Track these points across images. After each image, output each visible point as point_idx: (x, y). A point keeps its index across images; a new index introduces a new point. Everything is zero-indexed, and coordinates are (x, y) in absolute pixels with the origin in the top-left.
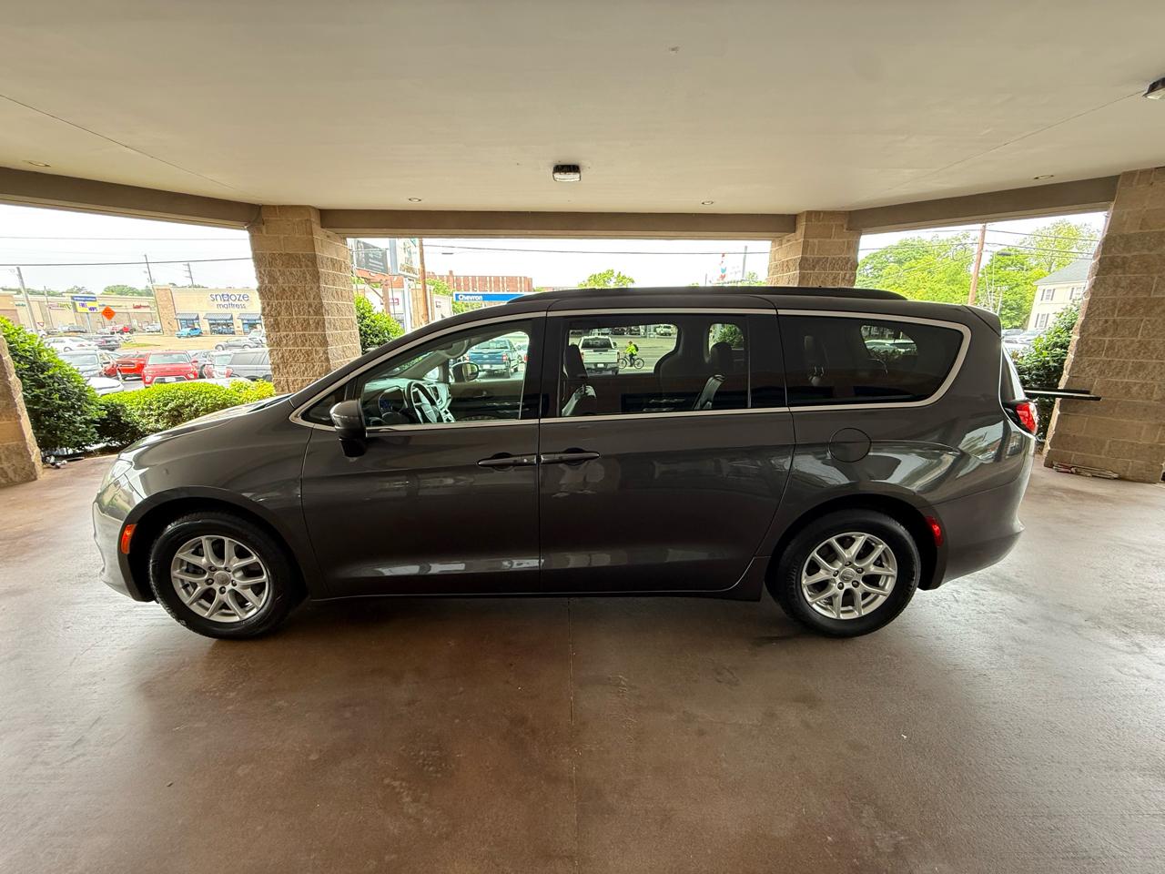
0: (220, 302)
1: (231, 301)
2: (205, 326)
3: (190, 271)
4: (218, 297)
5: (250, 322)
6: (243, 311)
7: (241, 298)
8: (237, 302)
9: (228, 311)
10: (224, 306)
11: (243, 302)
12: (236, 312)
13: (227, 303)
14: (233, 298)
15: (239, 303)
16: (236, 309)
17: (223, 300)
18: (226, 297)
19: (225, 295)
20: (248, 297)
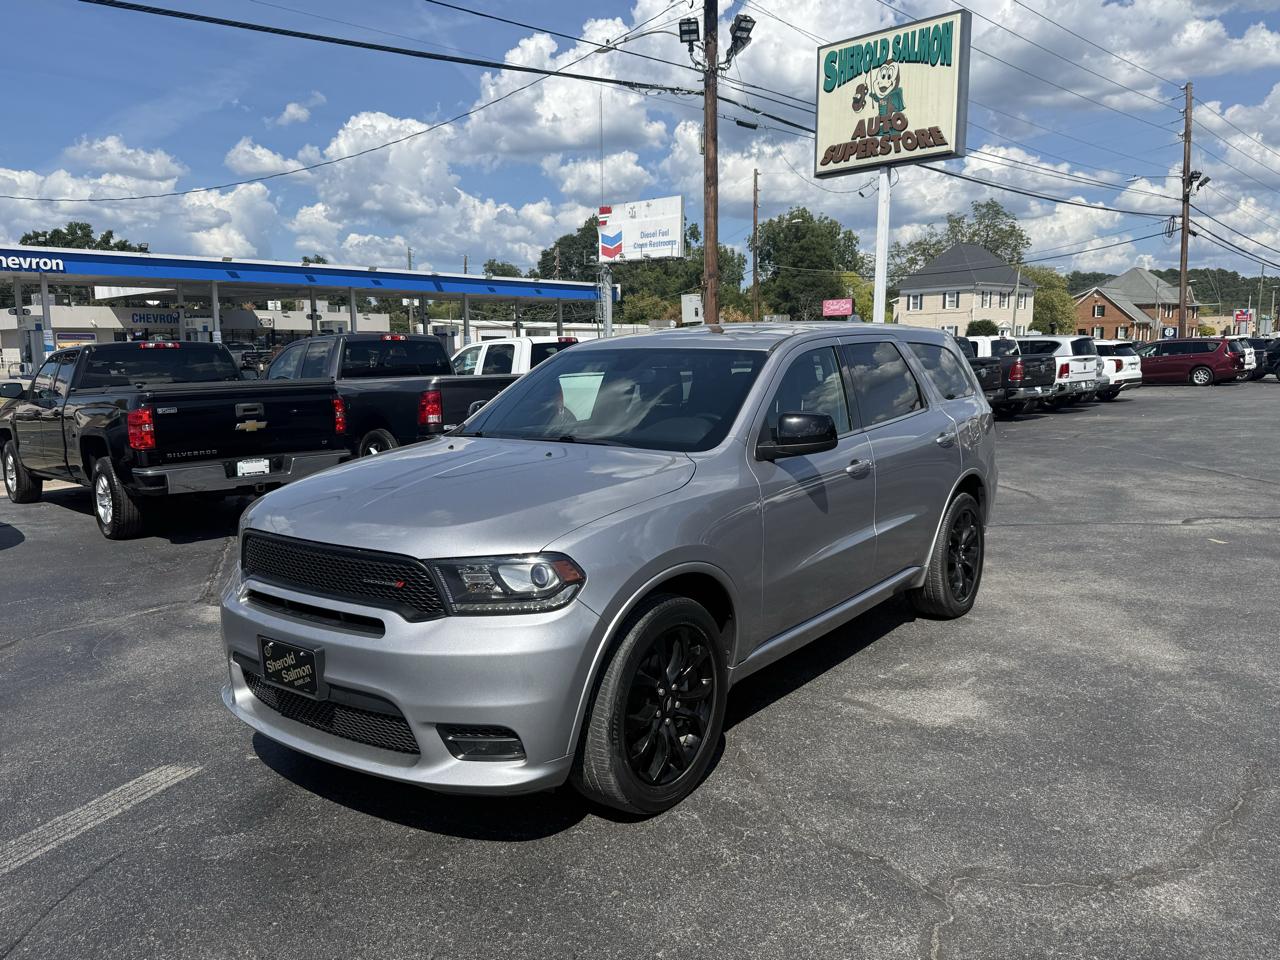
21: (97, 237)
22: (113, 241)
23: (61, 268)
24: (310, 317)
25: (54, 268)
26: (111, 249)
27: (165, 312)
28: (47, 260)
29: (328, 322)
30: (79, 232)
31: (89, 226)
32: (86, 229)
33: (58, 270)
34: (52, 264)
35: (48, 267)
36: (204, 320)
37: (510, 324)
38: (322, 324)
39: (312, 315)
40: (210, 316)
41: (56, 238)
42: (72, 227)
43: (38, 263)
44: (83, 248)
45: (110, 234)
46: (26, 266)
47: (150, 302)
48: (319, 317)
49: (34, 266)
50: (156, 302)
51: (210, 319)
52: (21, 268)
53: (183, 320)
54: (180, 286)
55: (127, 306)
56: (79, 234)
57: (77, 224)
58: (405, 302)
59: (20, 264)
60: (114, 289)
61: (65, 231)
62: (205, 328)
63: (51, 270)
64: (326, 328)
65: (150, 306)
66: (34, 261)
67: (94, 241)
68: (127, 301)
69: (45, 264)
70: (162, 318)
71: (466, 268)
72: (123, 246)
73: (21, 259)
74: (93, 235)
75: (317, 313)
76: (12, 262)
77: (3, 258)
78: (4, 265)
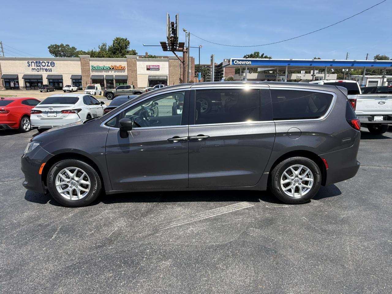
1: (42, 67)
2: (22, 83)
3: (2, 47)
4: (33, 64)
5: (54, 81)
6: (50, 73)
7: (49, 65)
8: (46, 67)
9: (39, 73)
11: (51, 67)
12: (45, 75)
13: (39, 68)
14: (44, 64)
15: (48, 68)
16: (45, 72)
17: (36, 65)
18: (38, 64)
19: (38, 62)
20: (54, 63)
21: (260, 55)
22: (264, 56)
23: (251, 64)
24: (312, 75)
26: (263, 58)
27: (274, 74)
28: (248, 62)
29: (317, 77)
30: (256, 54)
31: (259, 52)
32: (258, 53)
33: (250, 64)
36: (283, 76)
37: (381, 76)
38: (315, 77)
40: (285, 75)
41: (251, 56)
42: (255, 53)
44: (257, 58)
45: (263, 54)
46: (243, 64)
47: (270, 72)
48: (315, 75)
49: (245, 64)
50: (272, 72)
51: (284, 77)
52: (242, 64)
53: (277, 77)
54: (278, 67)
55: (265, 73)
56: (256, 55)
57: (256, 52)
58: (343, 70)
59: (242, 63)
60: (262, 68)
61: (253, 54)
62: (283, 79)
63: (248, 64)
64: (316, 79)
65: (270, 73)
66: (245, 62)
67: (259, 56)
70: (272, 76)
71: (367, 58)
72: (266, 57)
74: (259, 55)
75: (315, 74)
76: (240, 63)
77: (238, 62)
78: (239, 64)
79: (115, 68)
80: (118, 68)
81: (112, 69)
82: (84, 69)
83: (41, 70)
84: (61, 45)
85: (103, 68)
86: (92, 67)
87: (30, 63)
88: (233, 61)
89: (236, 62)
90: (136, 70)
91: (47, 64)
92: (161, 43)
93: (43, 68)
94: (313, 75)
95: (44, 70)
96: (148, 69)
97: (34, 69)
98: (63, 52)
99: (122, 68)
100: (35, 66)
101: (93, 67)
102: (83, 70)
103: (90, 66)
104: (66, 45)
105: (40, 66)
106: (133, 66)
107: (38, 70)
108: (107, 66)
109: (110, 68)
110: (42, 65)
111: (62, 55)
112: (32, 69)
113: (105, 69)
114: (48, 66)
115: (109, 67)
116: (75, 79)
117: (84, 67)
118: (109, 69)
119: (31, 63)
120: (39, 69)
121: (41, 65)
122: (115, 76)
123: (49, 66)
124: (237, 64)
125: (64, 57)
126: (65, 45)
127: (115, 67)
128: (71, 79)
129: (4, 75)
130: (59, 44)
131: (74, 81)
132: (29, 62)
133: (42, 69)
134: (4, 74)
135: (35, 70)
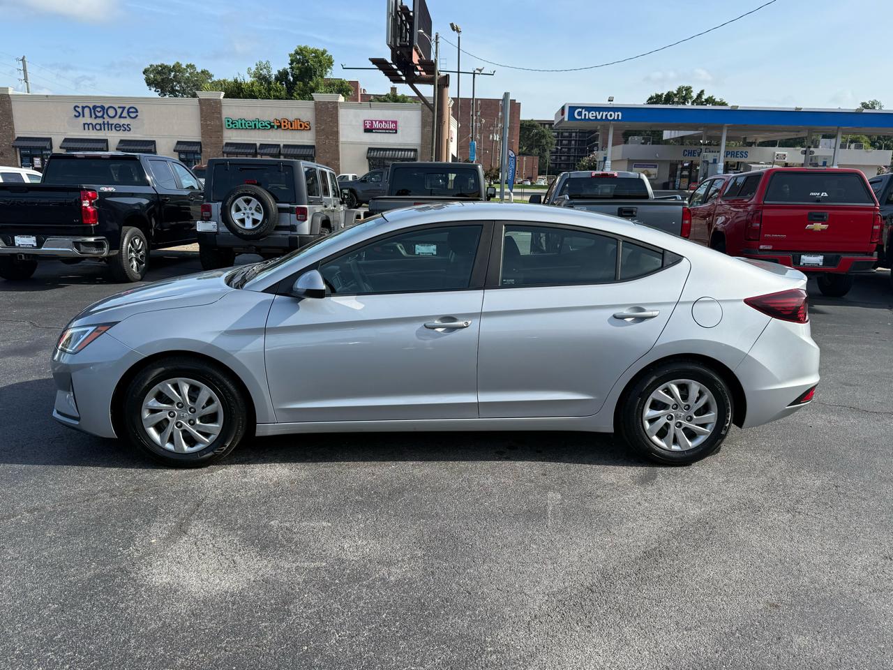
0: (88, 120)
1: (107, 119)
3: (25, 70)
4: (87, 111)
6: (127, 136)
7: (125, 114)
8: (116, 121)
9: (101, 135)
10: (94, 127)
11: (128, 121)
12: (114, 138)
13: (100, 121)
14: (111, 112)
15: (122, 121)
16: (114, 133)
17: (93, 116)
18: (99, 112)
19: (99, 107)
20: (137, 111)
21: (694, 95)
22: (704, 97)
23: (620, 118)
25: (616, 118)
26: (702, 103)
28: (613, 113)
29: (816, 157)
30: (684, 92)
31: (690, 88)
32: (688, 89)
33: (619, 120)
34: (615, 115)
35: (612, 118)
38: (811, 158)
39: (806, 151)
41: (669, 98)
42: (680, 90)
43: (606, 115)
45: (702, 92)
46: (599, 117)
49: (604, 118)
52: (596, 119)
53: (702, 154)
54: (706, 129)
56: (684, 94)
57: (683, 87)
59: (596, 117)
61: (675, 92)
62: (715, 160)
63: (614, 120)
64: (813, 162)
66: (605, 113)
67: (691, 98)
68: (681, 140)
69: (611, 115)
72: (710, 100)
73: (597, 113)
74: (692, 94)
75: (812, 149)
76: (591, 115)
77: (587, 113)
78: (587, 118)
79: (285, 126)
80: (291, 126)
81: (276, 127)
82: (208, 125)
83: (106, 126)
84: (174, 66)
85: (255, 125)
86: (228, 121)
87: (80, 110)
88: (572, 109)
89: (580, 114)
90: (337, 132)
91: (119, 111)
92: (374, 61)
93: (111, 121)
94: (808, 153)
95: (113, 126)
96: (367, 131)
97: (88, 125)
98: (179, 83)
99: (301, 126)
100: (91, 116)
101: (230, 123)
102: (205, 129)
103: (223, 119)
104: (187, 66)
105: (102, 117)
106: (331, 121)
107: (98, 127)
108: (266, 119)
109: (272, 124)
110: (108, 115)
111: (177, 91)
112: (84, 124)
113: (259, 128)
114: (120, 117)
115: (270, 124)
116: (186, 153)
117: (209, 123)
118: (269, 127)
119: (83, 108)
120: (100, 125)
121: (105, 116)
122: (284, 145)
123: (126, 117)
124: (581, 119)
125: (183, 96)
126: (184, 66)
127: (284, 122)
128: (174, 151)
129: (18, 138)
130: (171, 64)
131: (183, 156)
132: (79, 107)
133: (108, 124)
134: (20, 136)
135: (90, 126)
